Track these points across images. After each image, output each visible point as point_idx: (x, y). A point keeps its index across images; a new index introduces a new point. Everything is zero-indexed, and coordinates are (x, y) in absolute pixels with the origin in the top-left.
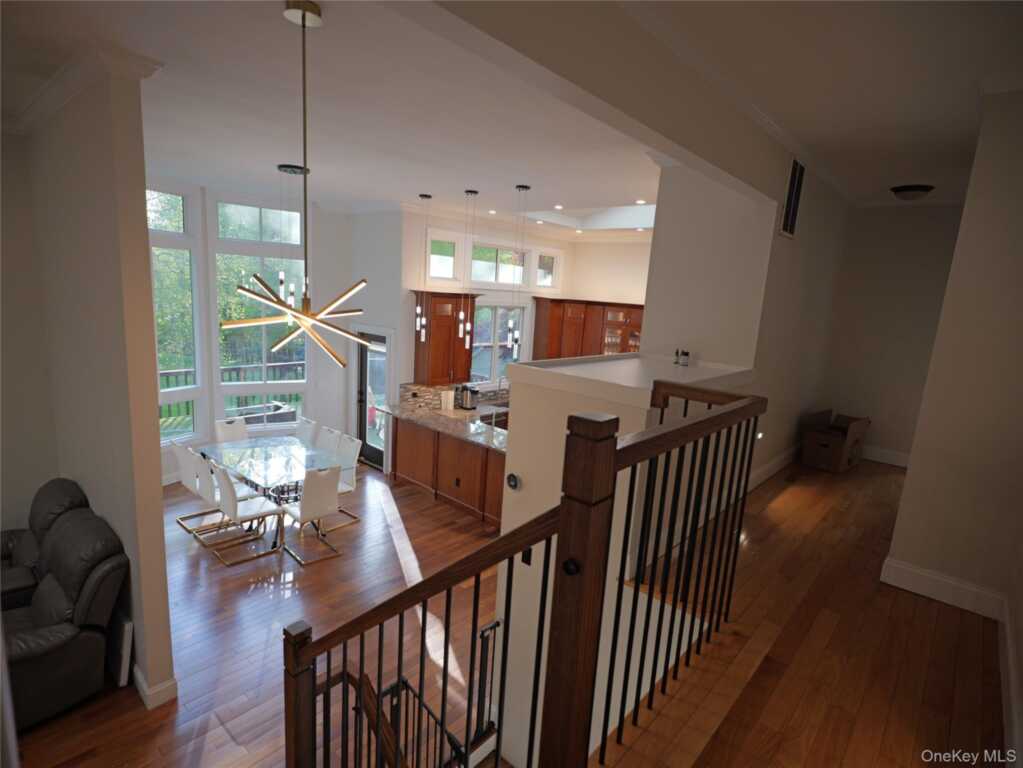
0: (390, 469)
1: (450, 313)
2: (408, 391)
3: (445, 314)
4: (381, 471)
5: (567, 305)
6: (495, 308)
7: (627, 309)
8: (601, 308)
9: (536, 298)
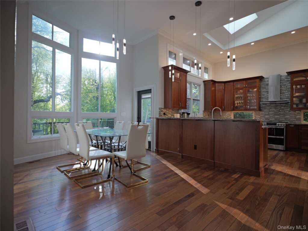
0: (155, 148)
1: (179, 77)
2: (162, 111)
3: (177, 77)
4: (150, 150)
5: (217, 84)
6: (191, 83)
7: (245, 81)
8: (232, 83)
9: (204, 82)
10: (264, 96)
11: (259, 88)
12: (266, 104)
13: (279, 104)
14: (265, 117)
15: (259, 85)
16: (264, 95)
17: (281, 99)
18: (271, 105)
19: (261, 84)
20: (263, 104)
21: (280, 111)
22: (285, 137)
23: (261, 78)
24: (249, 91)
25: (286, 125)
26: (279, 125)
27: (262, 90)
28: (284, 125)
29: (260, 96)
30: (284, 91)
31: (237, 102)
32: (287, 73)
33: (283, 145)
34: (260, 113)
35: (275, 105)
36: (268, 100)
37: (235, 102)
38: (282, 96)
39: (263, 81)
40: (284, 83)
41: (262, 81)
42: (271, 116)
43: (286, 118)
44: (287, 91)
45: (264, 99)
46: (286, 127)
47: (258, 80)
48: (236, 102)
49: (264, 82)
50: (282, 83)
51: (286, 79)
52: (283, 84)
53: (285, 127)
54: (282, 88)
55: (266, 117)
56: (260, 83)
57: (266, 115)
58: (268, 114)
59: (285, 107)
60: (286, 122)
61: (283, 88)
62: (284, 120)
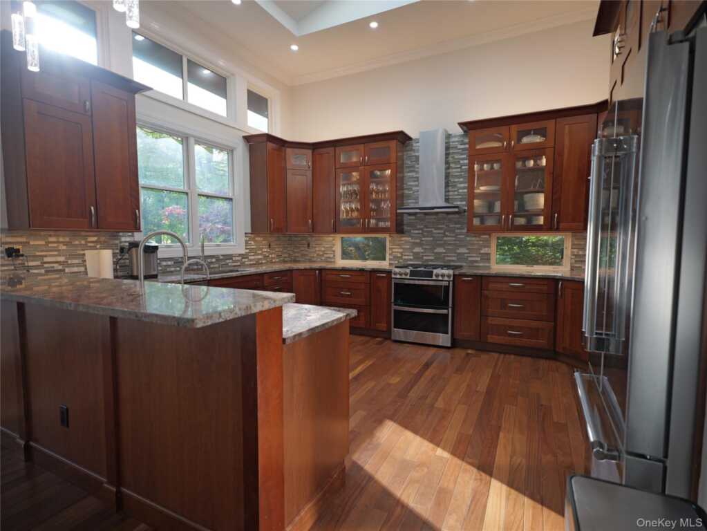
5: (289, 150)
6: (187, 138)
7: (362, 145)
8: (331, 150)
9: (248, 139)
10: (411, 192)
11: (399, 169)
12: (415, 214)
13: (444, 215)
14: (412, 252)
15: (397, 160)
16: (411, 189)
17: (447, 200)
18: (427, 217)
19: (405, 157)
20: (410, 214)
21: (447, 233)
22: (450, 310)
23: (401, 138)
24: (372, 175)
25: (454, 275)
26: (437, 276)
27: (406, 174)
28: (449, 276)
29: (400, 192)
30: (456, 180)
31: (345, 208)
32: (461, 124)
33: (447, 333)
34: (403, 239)
35: (435, 217)
36: (417, 203)
37: (340, 207)
38: (451, 193)
39: (408, 148)
40: (456, 157)
41: (406, 146)
42: (426, 249)
43: (459, 254)
44: (461, 180)
45: (410, 201)
46: (453, 281)
47: (393, 144)
48: (342, 208)
49: (412, 150)
50: (451, 156)
51: (461, 144)
52: (453, 157)
53: (451, 283)
54: (450, 170)
55: (417, 250)
56: (400, 154)
57: (415, 244)
58: (420, 245)
59: (456, 224)
60: (455, 268)
61: (454, 170)
62: (454, 258)
